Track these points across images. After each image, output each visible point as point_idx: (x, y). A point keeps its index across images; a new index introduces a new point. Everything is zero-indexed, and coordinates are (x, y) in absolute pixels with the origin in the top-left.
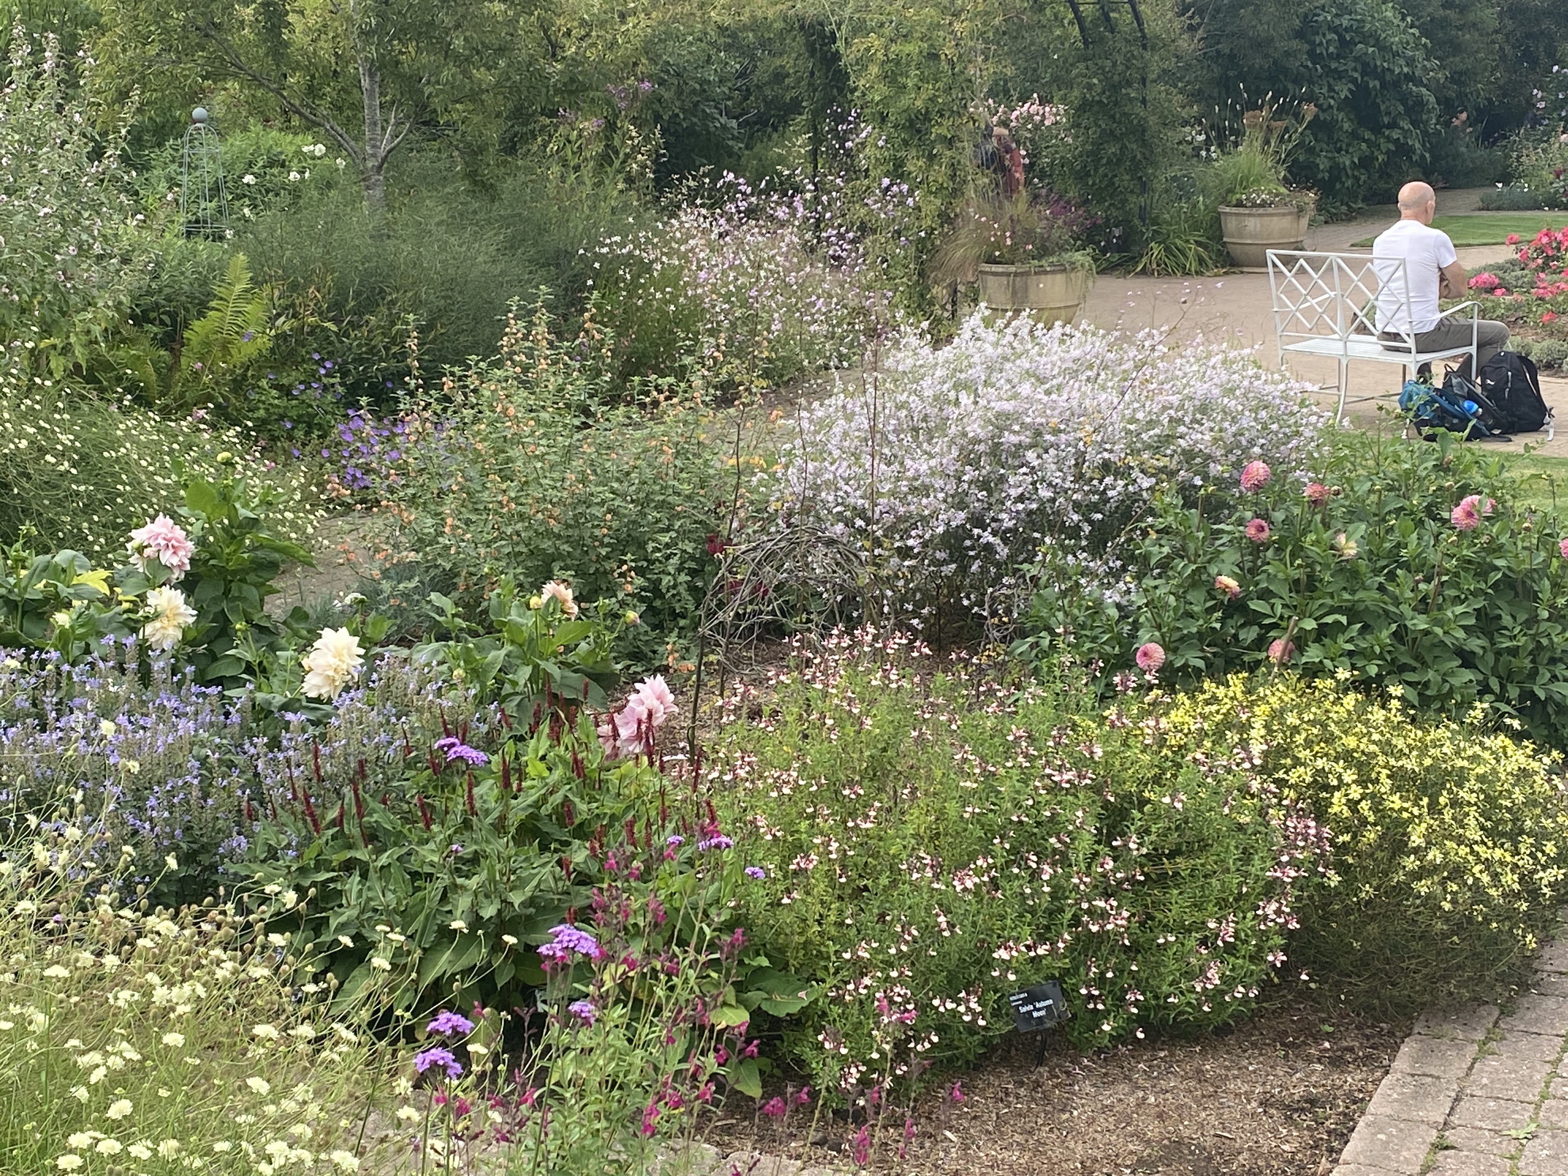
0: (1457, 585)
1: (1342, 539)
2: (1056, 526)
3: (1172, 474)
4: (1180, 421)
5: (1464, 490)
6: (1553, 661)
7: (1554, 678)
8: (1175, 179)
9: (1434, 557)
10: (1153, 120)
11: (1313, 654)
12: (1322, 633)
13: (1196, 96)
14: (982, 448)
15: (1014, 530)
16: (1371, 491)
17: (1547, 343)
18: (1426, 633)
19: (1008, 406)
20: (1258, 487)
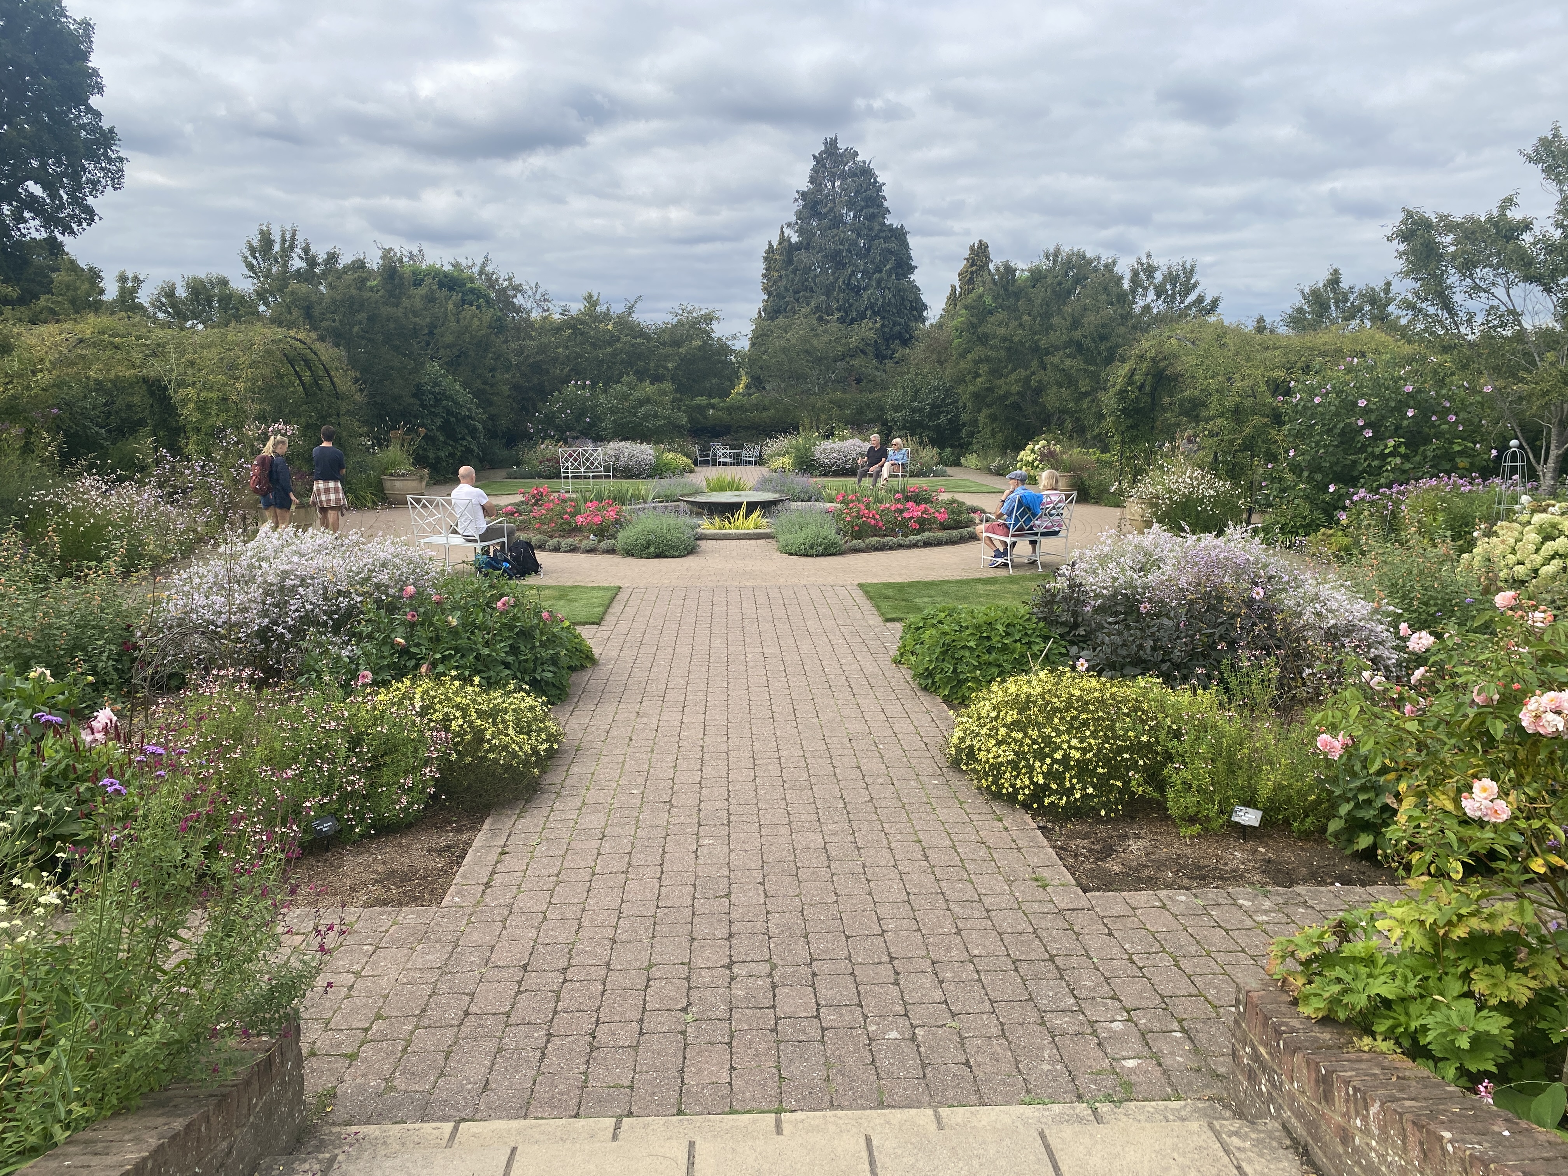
0: (501, 635)
1: (450, 618)
2: (316, 623)
3: (371, 595)
4: (374, 571)
5: (502, 595)
6: (542, 664)
7: (543, 671)
8: (358, 463)
9: (490, 624)
10: (344, 434)
11: (440, 668)
12: (444, 659)
13: (365, 423)
14: (275, 588)
15: (294, 626)
16: (461, 599)
17: (539, 536)
18: (489, 655)
19: (287, 567)
20: (411, 597)
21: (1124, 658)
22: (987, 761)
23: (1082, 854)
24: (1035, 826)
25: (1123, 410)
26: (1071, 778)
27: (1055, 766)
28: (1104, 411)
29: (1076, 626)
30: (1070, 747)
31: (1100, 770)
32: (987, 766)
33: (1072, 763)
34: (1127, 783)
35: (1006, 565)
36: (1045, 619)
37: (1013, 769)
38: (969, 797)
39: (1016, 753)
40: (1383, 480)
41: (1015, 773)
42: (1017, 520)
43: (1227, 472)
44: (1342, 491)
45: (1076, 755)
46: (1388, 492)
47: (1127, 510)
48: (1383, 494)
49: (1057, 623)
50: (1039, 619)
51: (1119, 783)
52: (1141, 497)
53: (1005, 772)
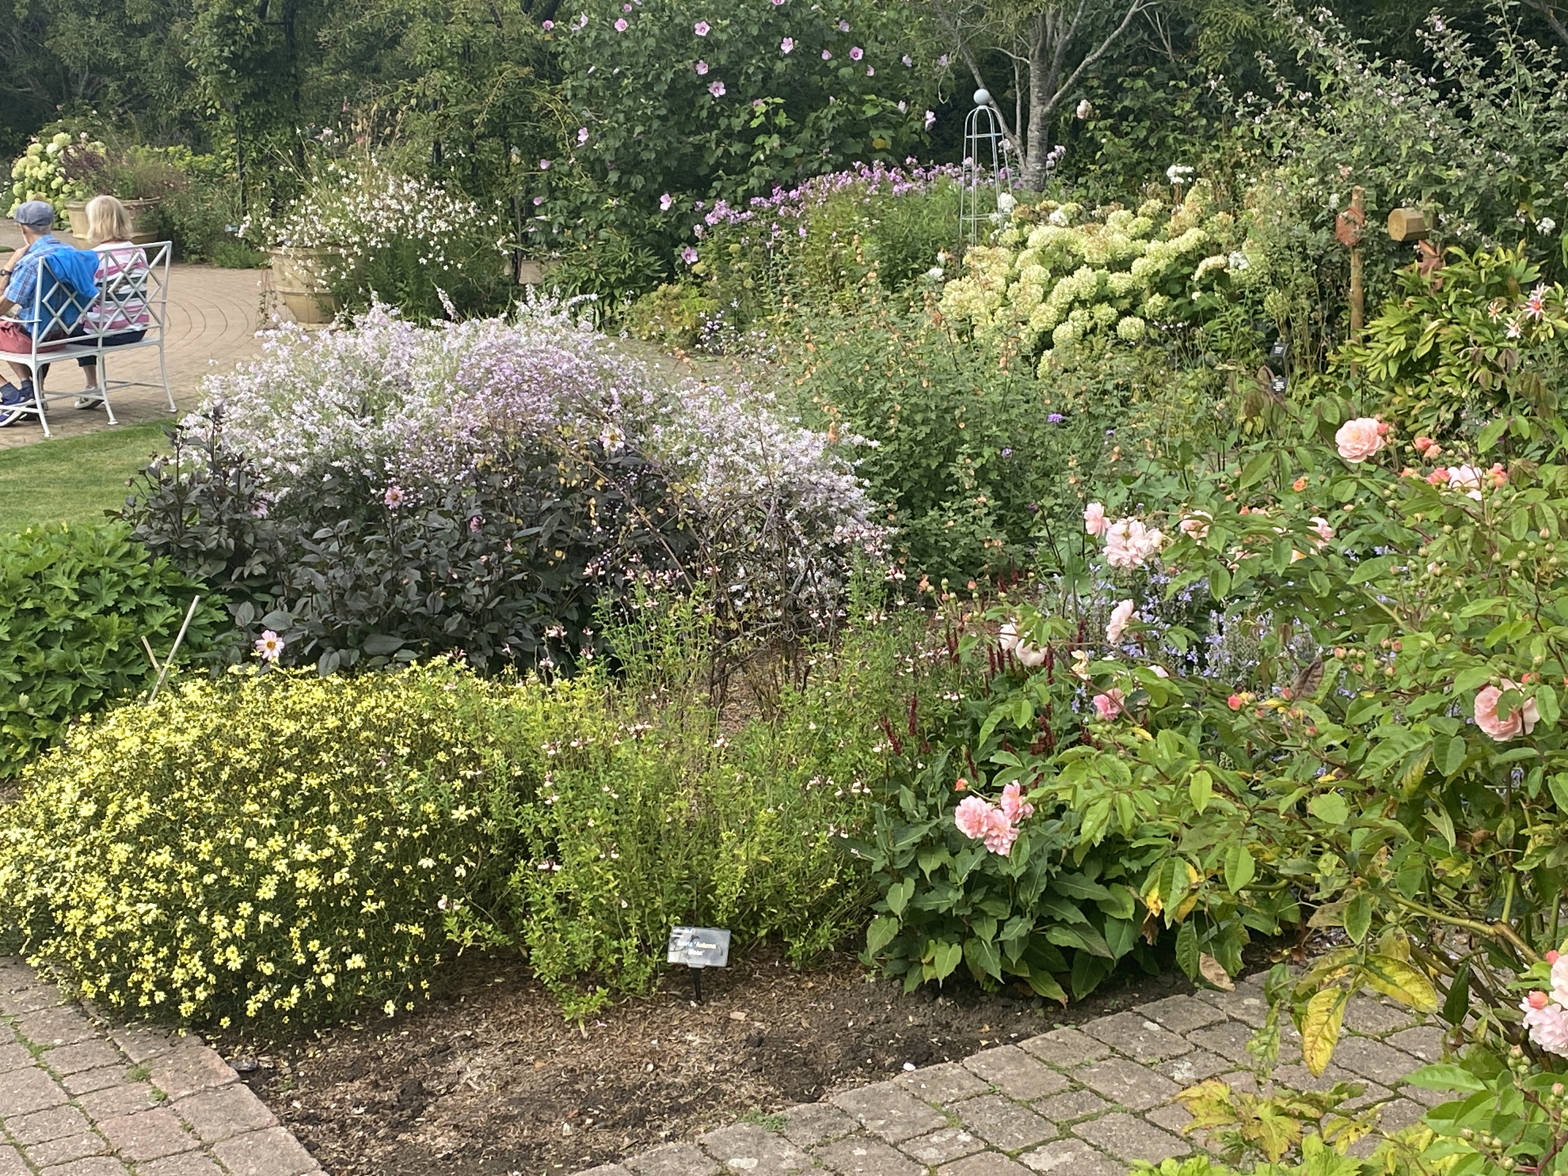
21: (362, 616)
22: (90, 930)
23: (356, 1121)
24: (232, 1074)
25: (233, 60)
26: (304, 939)
27: (263, 918)
28: (193, 63)
29: (241, 555)
30: (294, 866)
31: (370, 907)
32: (91, 946)
33: (302, 903)
34: (435, 922)
35: (32, 418)
36: (166, 549)
37: (159, 943)
38: (54, 1031)
39: (162, 903)
40: (753, 182)
41: (164, 952)
42: (46, 315)
43: (463, 182)
44: (685, 207)
45: (309, 880)
46: (767, 205)
47: (276, 275)
48: (758, 209)
49: (197, 553)
50: (153, 549)
51: (415, 930)
52: (301, 245)
53: (139, 954)
